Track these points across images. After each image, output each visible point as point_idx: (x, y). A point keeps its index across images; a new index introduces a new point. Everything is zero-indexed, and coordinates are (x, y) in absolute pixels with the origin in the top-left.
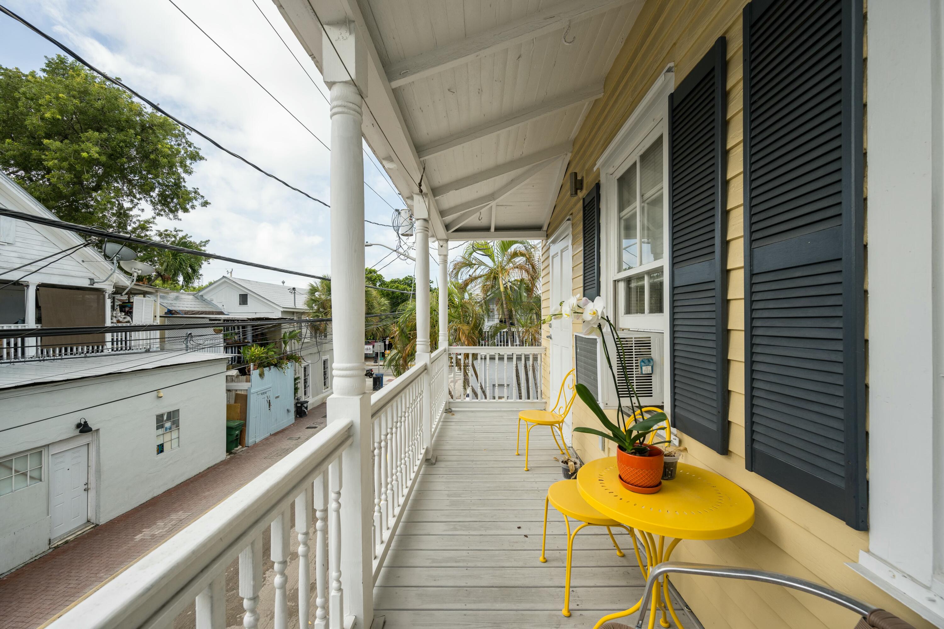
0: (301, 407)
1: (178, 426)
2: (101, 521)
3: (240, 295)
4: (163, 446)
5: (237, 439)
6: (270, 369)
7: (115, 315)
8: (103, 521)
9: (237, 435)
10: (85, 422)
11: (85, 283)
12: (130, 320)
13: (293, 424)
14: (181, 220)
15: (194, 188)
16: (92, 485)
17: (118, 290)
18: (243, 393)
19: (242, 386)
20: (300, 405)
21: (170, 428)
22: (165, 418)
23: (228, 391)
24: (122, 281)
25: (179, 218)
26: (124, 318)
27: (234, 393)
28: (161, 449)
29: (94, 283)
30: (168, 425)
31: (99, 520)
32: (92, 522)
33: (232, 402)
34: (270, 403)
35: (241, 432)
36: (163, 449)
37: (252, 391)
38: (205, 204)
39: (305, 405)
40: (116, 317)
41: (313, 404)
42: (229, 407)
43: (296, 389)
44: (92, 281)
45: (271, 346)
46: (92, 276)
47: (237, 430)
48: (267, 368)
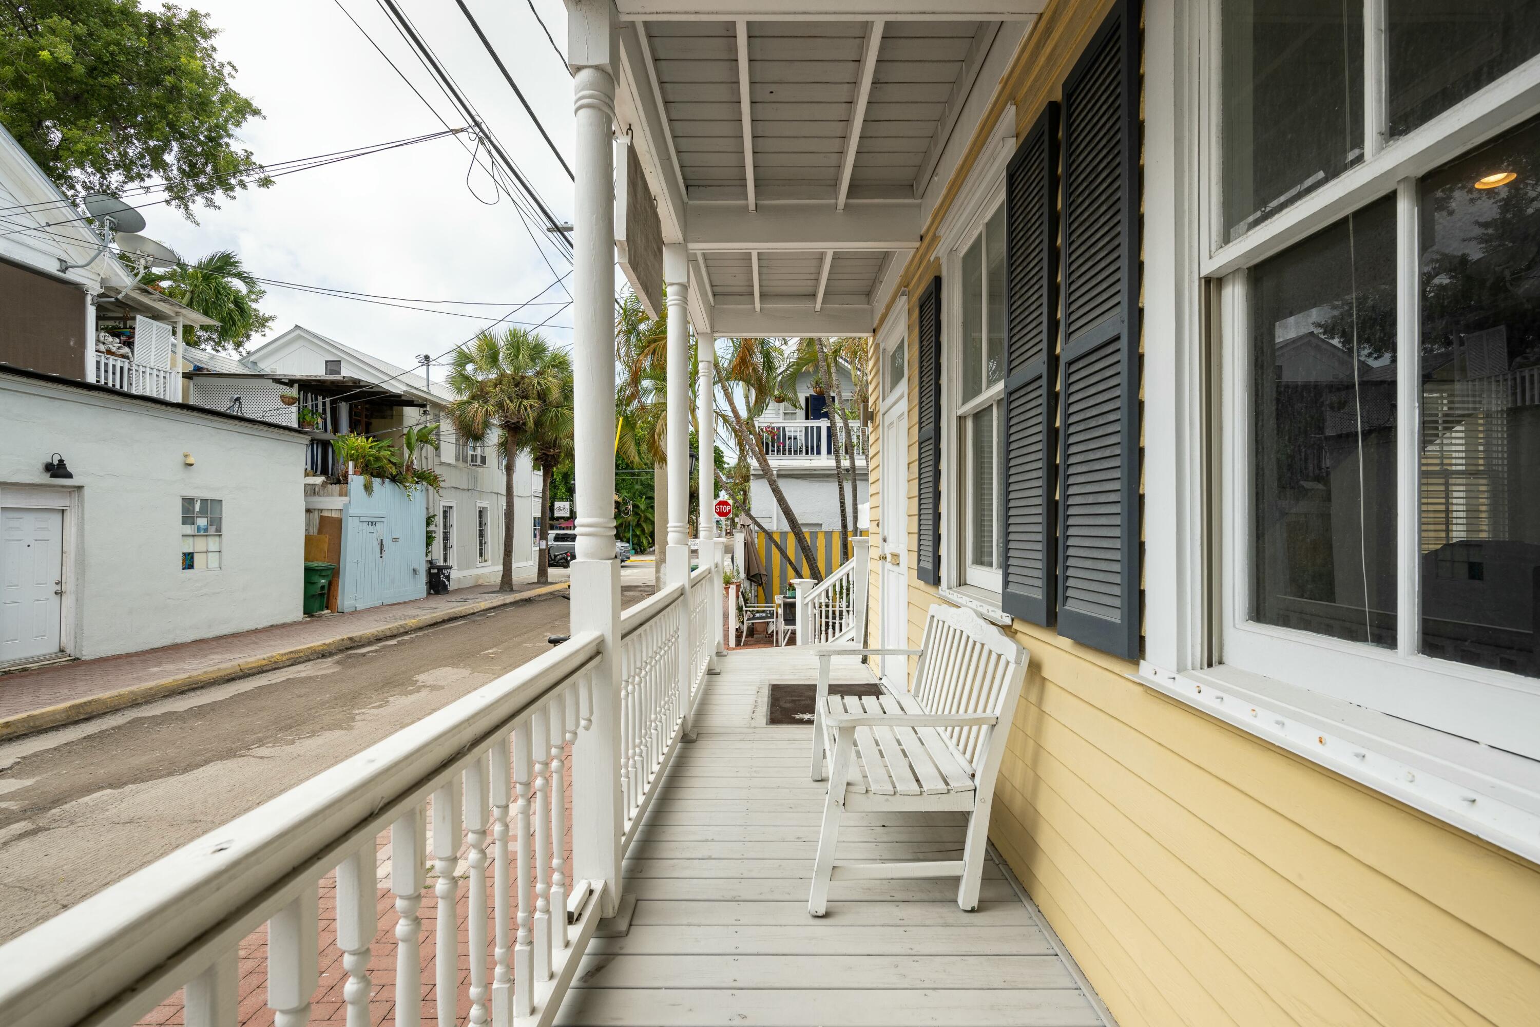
0: (438, 575)
1: (219, 530)
2: (84, 653)
3: (327, 362)
4: (192, 558)
5: (322, 595)
6: (383, 483)
7: (102, 339)
8: (88, 654)
9: (323, 588)
10: (61, 461)
11: (52, 267)
12: (130, 355)
13: (424, 599)
14: (219, 208)
15: (246, 151)
16: (69, 585)
17: (109, 290)
18: (333, 515)
19: (332, 502)
20: (435, 571)
21: (206, 530)
22: (197, 507)
23: (308, 511)
24: (117, 275)
25: (217, 204)
26: (119, 348)
27: (317, 515)
28: (188, 561)
29: (67, 268)
30: (202, 522)
31: (81, 650)
32: (68, 652)
33: (314, 531)
34: (382, 544)
35: (330, 584)
36: (193, 562)
37: (352, 511)
38: (266, 182)
39: (446, 572)
40: (104, 343)
41: (459, 580)
42: (309, 540)
43: (429, 538)
44: (65, 267)
45: (385, 443)
46: (64, 257)
47: (324, 577)
48: (379, 480)
